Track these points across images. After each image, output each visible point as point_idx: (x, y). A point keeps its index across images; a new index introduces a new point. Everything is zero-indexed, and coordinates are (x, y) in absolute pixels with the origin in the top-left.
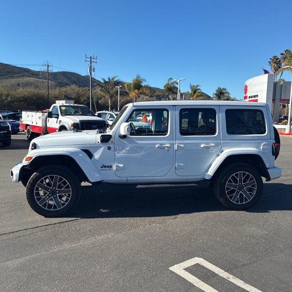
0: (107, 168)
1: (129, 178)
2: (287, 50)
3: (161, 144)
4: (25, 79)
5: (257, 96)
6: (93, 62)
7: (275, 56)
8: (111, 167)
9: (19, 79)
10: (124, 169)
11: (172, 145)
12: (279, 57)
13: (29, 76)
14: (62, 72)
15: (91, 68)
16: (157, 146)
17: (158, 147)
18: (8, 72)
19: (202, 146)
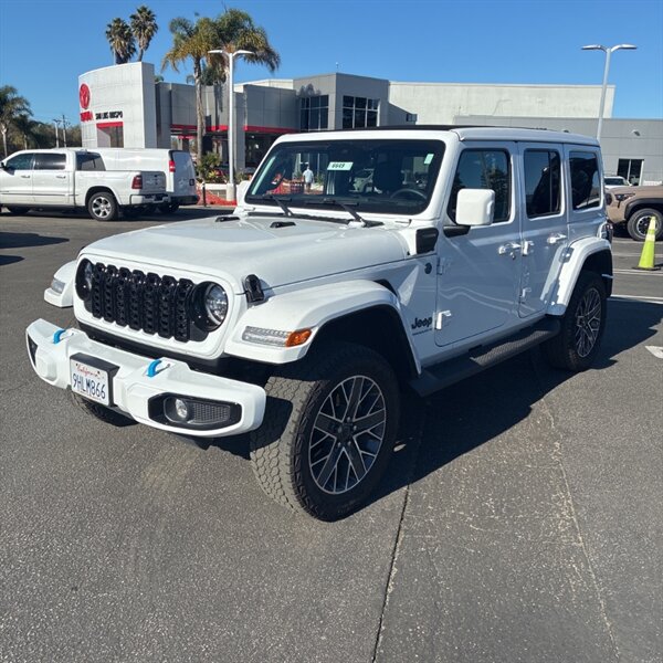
0: (422, 328)
2: (145, 9)
5: (120, 113)
7: (118, 21)
8: (428, 322)
12: (129, 22)
16: (500, 250)
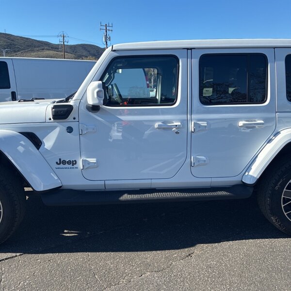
0: (67, 166)
1: (107, 182)
3: (165, 122)
4: (45, 53)
6: (109, 30)
8: (74, 163)
9: (39, 53)
10: (97, 167)
11: (185, 123)
13: (49, 50)
14: (81, 44)
15: (107, 37)
16: (156, 125)
17: (160, 127)
18: (28, 46)
19: (241, 123)
